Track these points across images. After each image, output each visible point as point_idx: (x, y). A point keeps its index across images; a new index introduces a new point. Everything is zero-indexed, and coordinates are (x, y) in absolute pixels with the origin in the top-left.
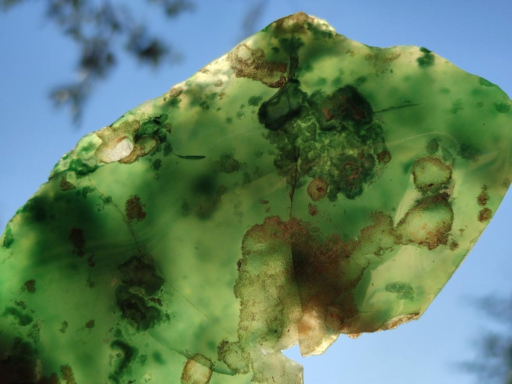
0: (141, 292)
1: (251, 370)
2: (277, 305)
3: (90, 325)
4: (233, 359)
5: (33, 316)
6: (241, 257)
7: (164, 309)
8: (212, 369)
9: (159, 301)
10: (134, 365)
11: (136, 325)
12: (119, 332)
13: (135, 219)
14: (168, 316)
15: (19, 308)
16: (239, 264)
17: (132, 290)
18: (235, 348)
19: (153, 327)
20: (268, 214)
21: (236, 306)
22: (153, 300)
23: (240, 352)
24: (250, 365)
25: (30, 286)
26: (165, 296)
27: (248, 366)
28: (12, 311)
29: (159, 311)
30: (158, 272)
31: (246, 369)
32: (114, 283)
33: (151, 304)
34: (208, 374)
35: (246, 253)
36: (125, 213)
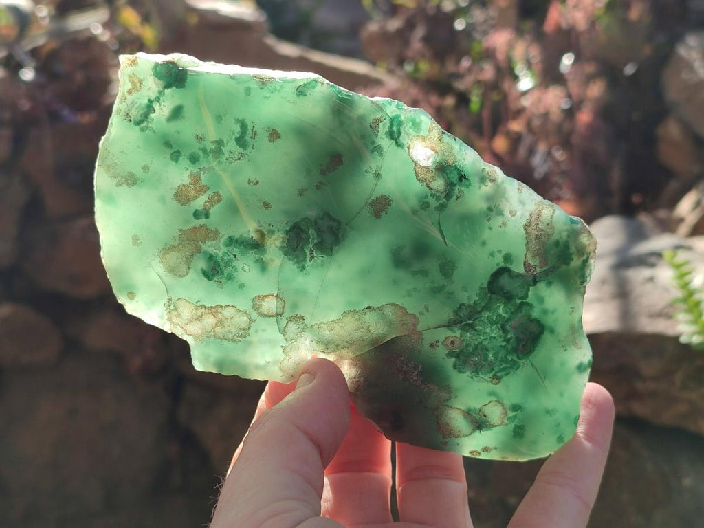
0: (313, 238)
1: (290, 342)
2: (348, 342)
3: (267, 206)
4: (292, 327)
5: (250, 149)
6: (375, 307)
7: (308, 263)
8: (277, 315)
9: (312, 257)
10: (252, 255)
11: (285, 245)
12: (272, 232)
13: (372, 210)
14: (303, 268)
15: (249, 133)
16: (369, 307)
17: (311, 232)
18: (302, 326)
19: (290, 259)
20: (418, 315)
21: (334, 316)
22: (312, 253)
23: (300, 330)
24: (293, 341)
25: (274, 135)
26: (319, 261)
27: (292, 340)
28: (244, 127)
29: (305, 260)
30: (335, 249)
31: (289, 339)
32: (312, 213)
33: (308, 253)
34: (271, 313)
35: (380, 309)
36: (373, 198)
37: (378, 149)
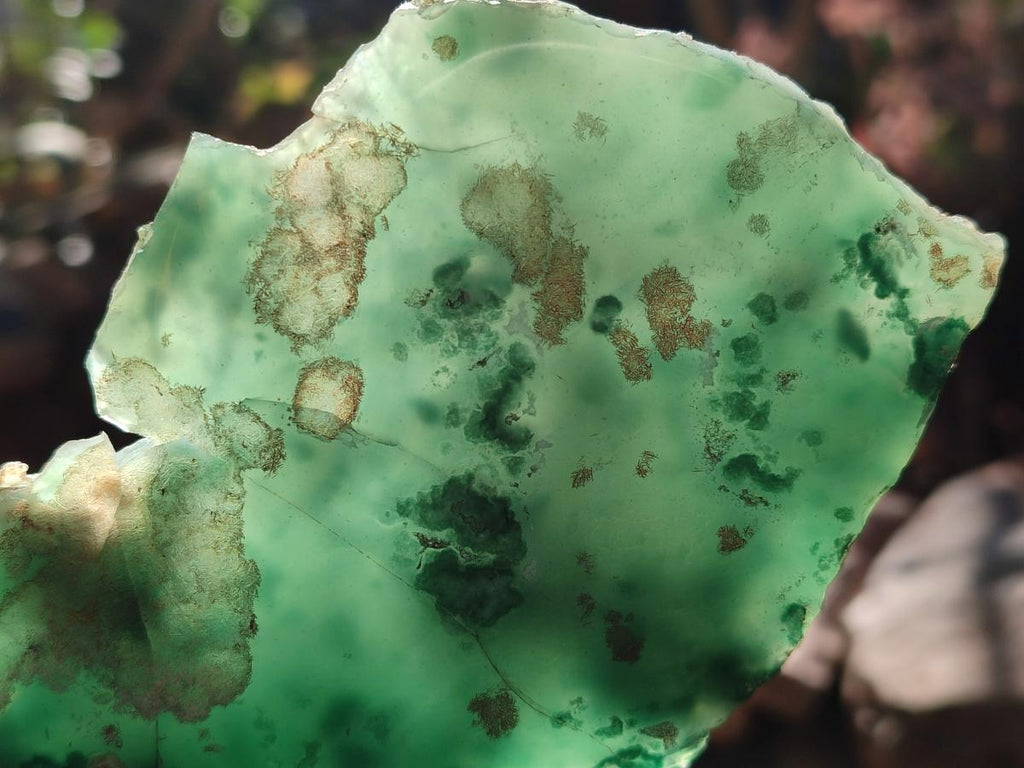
0: (465, 556)
1: (208, 412)
2: (167, 544)
3: (582, 477)
4: (251, 433)
5: (721, 481)
6: (250, 642)
7: (413, 528)
8: (296, 408)
9: (424, 542)
10: (472, 403)
11: (475, 486)
12: (514, 466)
13: (493, 695)
14: (403, 510)
15: (757, 491)
16: (253, 627)
17: (489, 557)
18: (248, 456)
19: (435, 488)
20: (202, 725)
21: (254, 535)
22: (436, 544)
23: (238, 447)
24: (211, 422)
25: (731, 540)
26: (410, 554)
27: (216, 419)
28: (773, 482)
29: (423, 521)
30: (432, 600)
31: (219, 412)
32: (529, 570)
33: (441, 535)
34: (305, 394)
35: (240, 648)
36: (519, 704)
37: (616, 728)
